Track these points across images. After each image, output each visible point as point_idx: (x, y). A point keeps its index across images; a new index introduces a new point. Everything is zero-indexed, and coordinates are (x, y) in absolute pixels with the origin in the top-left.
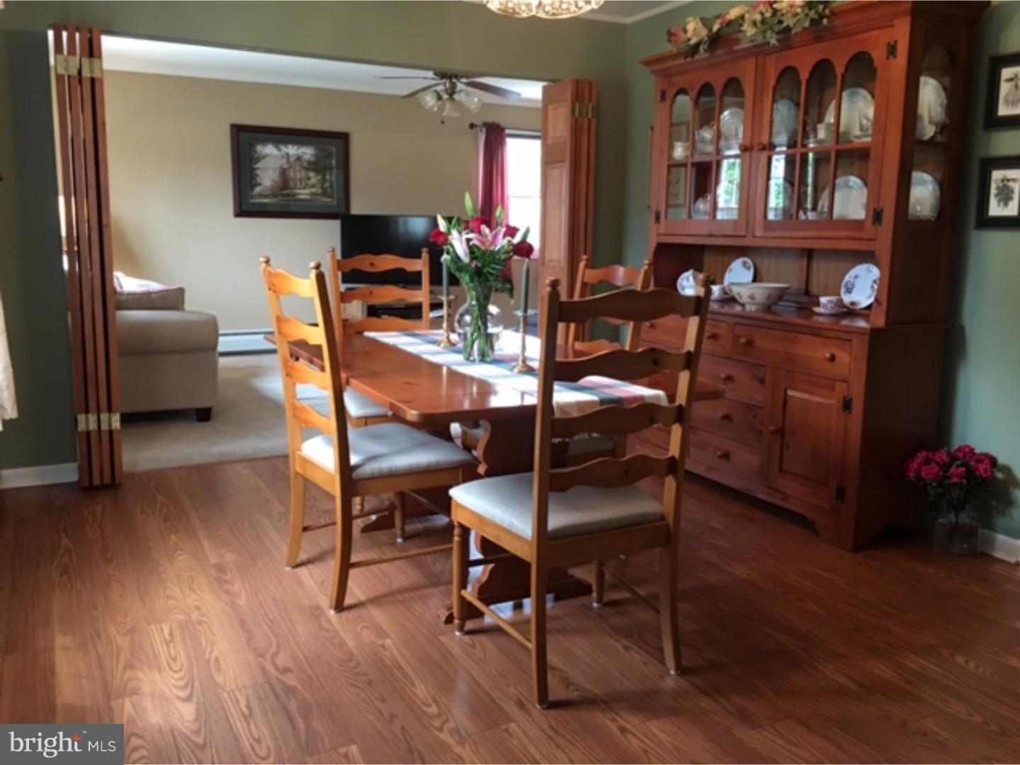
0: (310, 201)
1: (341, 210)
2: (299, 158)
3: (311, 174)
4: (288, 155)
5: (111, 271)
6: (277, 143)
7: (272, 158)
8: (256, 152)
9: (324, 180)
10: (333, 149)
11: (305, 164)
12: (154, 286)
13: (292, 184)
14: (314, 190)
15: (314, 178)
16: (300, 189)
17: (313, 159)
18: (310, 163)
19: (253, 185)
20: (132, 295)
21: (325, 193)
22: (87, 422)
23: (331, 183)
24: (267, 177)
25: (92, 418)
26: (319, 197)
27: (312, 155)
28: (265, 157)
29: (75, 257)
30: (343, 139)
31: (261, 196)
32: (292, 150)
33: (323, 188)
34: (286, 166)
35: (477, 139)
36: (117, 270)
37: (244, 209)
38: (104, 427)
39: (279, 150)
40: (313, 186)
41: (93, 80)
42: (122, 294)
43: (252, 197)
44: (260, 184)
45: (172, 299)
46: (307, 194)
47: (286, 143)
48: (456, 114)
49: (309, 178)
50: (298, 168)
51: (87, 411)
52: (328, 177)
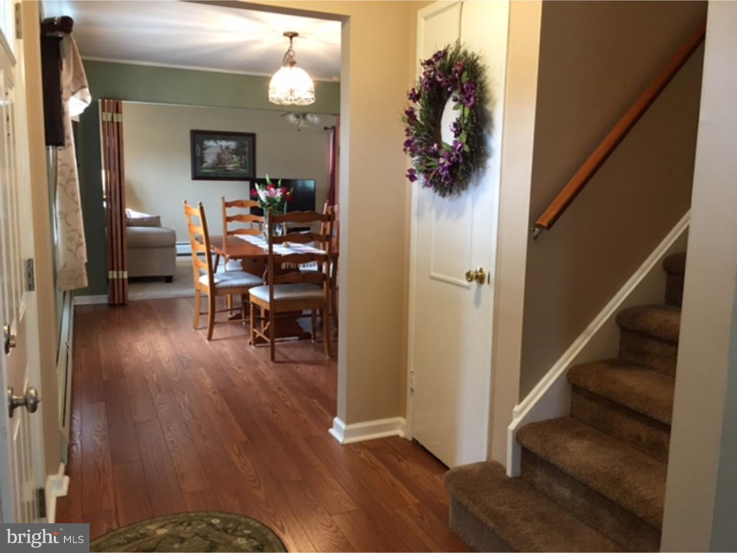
0: (234, 171)
1: (251, 176)
2: (227, 148)
3: (234, 156)
4: (221, 146)
5: (125, 208)
6: (215, 139)
7: (213, 148)
8: (204, 145)
9: (241, 159)
10: (247, 142)
11: (231, 151)
12: (146, 216)
13: (223, 162)
14: (235, 165)
15: (236, 158)
16: (228, 164)
17: (235, 148)
18: (233, 150)
19: (203, 162)
20: (135, 219)
21: (242, 166)
22: (113, 275)
23: (245, 161)
24: (210, 158)
25: (115, 273)
26: (239, 169)
27: (235, 146)
28: (208, 147)
29: (109, 200)
30: (252, 136)
31: (207, 168)
32: (224, 143)
33: (241, 164)
34: (220, 152)
35: (329, 135)
36: (128, 208)
37: (197, 176)
38: (120, 277)
39: (217, 143)
40: (235, 163)
41: (118, 123)
42: (129, 219)
43: (202, 169)
44: (205, 162)
45: (155, 222)
46: (231, 167)
47: (221, 139)
48: (307, 126)
49: (233, 158)
50: (227, 153)
51: (113, 269)
52: (243, 158)
